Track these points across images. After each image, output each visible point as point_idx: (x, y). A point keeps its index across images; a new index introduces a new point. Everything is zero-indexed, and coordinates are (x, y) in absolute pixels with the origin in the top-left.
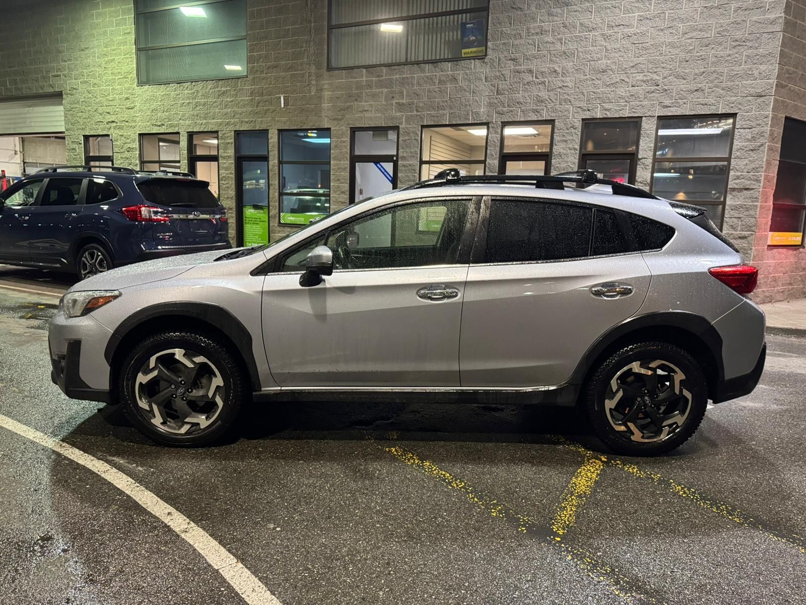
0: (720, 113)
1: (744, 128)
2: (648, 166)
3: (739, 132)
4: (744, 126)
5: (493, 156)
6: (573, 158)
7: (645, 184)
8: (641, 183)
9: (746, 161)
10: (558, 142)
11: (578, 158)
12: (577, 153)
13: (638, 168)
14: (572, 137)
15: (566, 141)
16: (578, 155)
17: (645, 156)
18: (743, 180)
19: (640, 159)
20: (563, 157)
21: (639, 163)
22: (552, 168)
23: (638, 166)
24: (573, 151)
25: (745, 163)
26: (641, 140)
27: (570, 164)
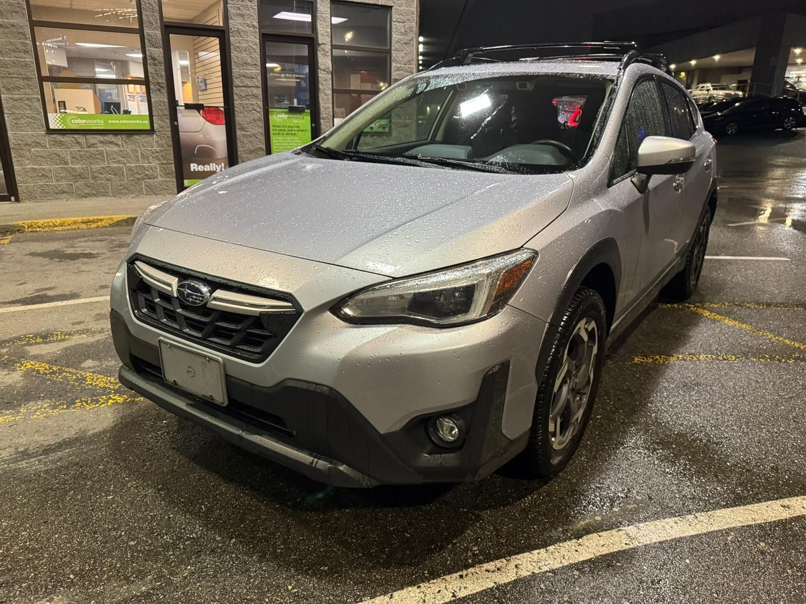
0: (380, 4)
1: (399, 22)
2: (328, 52)
3: (395, 25)
4: (399, 20)
5: (152, 24)
6: (253, 37)
7: (327, 72)
8: (324, 70)
9: (402, 54)
10: (234, 15)
11: (258, 37)
12: (256, 32)
13: (318, 54)
14: (248, 12)
15: (242, 16)
16: (258, 34)
17: (325, 42)
18: (401, 72)
19: (319, 45)
20: (242, 35)
21: (319, 48)
22: (232, 47)
23: (318, 52)
24: (251, 29)
25: (402, 55)
26: (318, 24)
27: (251, 44)
